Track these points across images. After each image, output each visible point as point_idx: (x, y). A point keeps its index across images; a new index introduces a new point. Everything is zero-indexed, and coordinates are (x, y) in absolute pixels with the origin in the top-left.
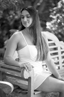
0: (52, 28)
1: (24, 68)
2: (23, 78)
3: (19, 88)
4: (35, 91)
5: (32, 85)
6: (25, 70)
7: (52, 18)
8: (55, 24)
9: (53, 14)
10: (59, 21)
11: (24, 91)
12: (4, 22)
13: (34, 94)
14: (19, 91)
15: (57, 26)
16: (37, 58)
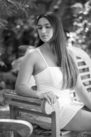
0: (77, 40)
1: (45, 99)
2: (44, 114)
3: (39, 128)
4: (62, 130)
5: (57, 122)
6: (47, 103)
7: (76, 26)
8: (81, 34)
9: (78, 20)
10: (87, 29)
11: (46, 132)
12: (9, 34)
13: (61, 135)
14: (39, 132)
15: (84, 37)
16: (63, 85)
